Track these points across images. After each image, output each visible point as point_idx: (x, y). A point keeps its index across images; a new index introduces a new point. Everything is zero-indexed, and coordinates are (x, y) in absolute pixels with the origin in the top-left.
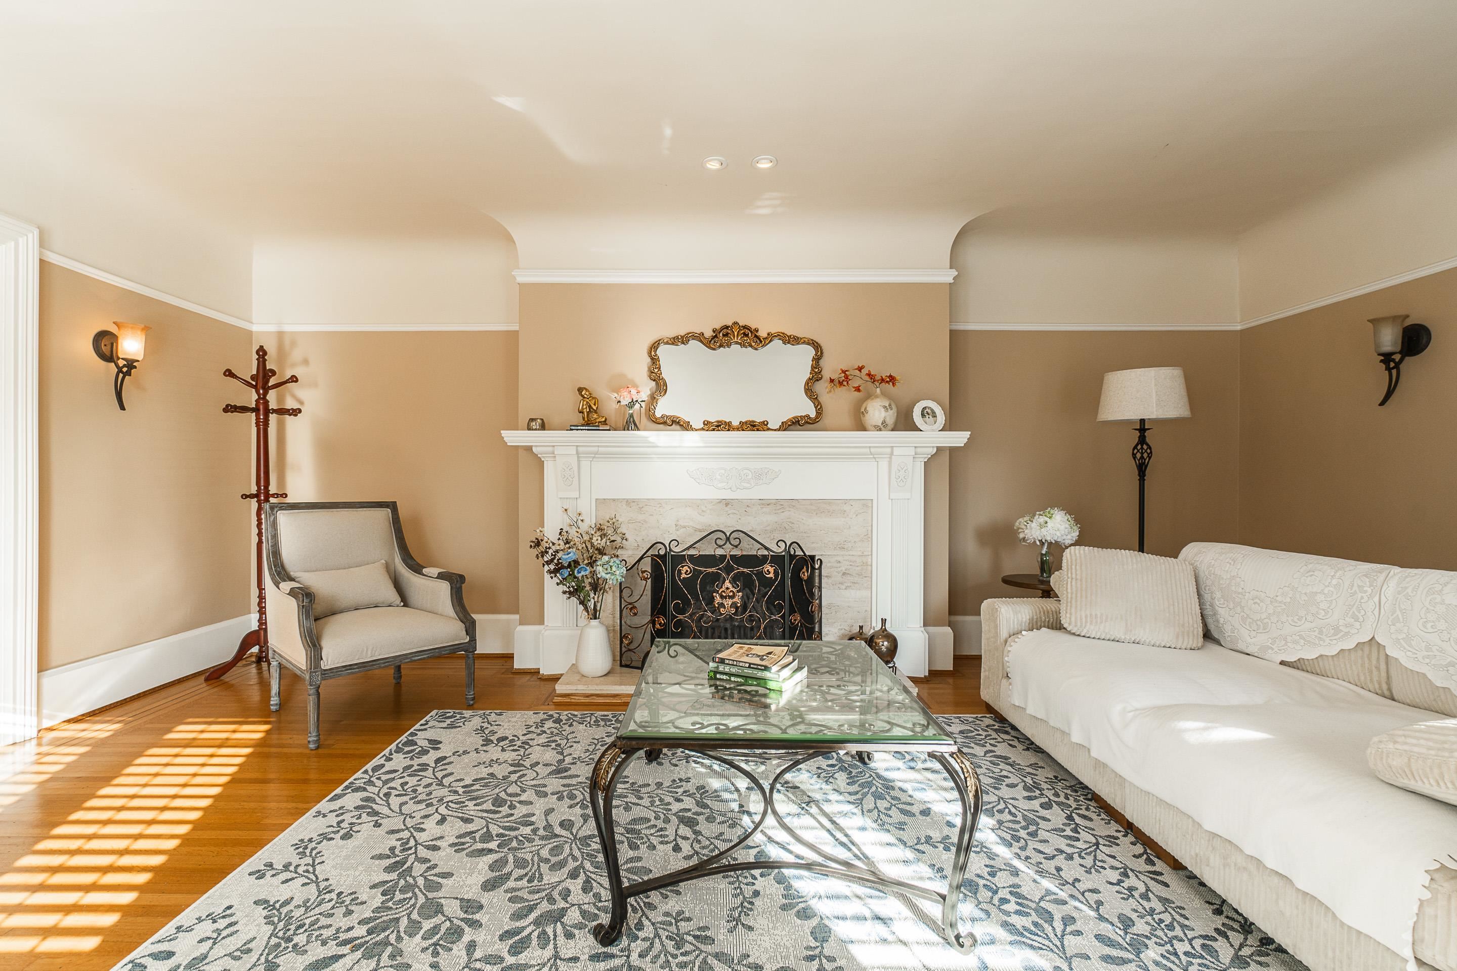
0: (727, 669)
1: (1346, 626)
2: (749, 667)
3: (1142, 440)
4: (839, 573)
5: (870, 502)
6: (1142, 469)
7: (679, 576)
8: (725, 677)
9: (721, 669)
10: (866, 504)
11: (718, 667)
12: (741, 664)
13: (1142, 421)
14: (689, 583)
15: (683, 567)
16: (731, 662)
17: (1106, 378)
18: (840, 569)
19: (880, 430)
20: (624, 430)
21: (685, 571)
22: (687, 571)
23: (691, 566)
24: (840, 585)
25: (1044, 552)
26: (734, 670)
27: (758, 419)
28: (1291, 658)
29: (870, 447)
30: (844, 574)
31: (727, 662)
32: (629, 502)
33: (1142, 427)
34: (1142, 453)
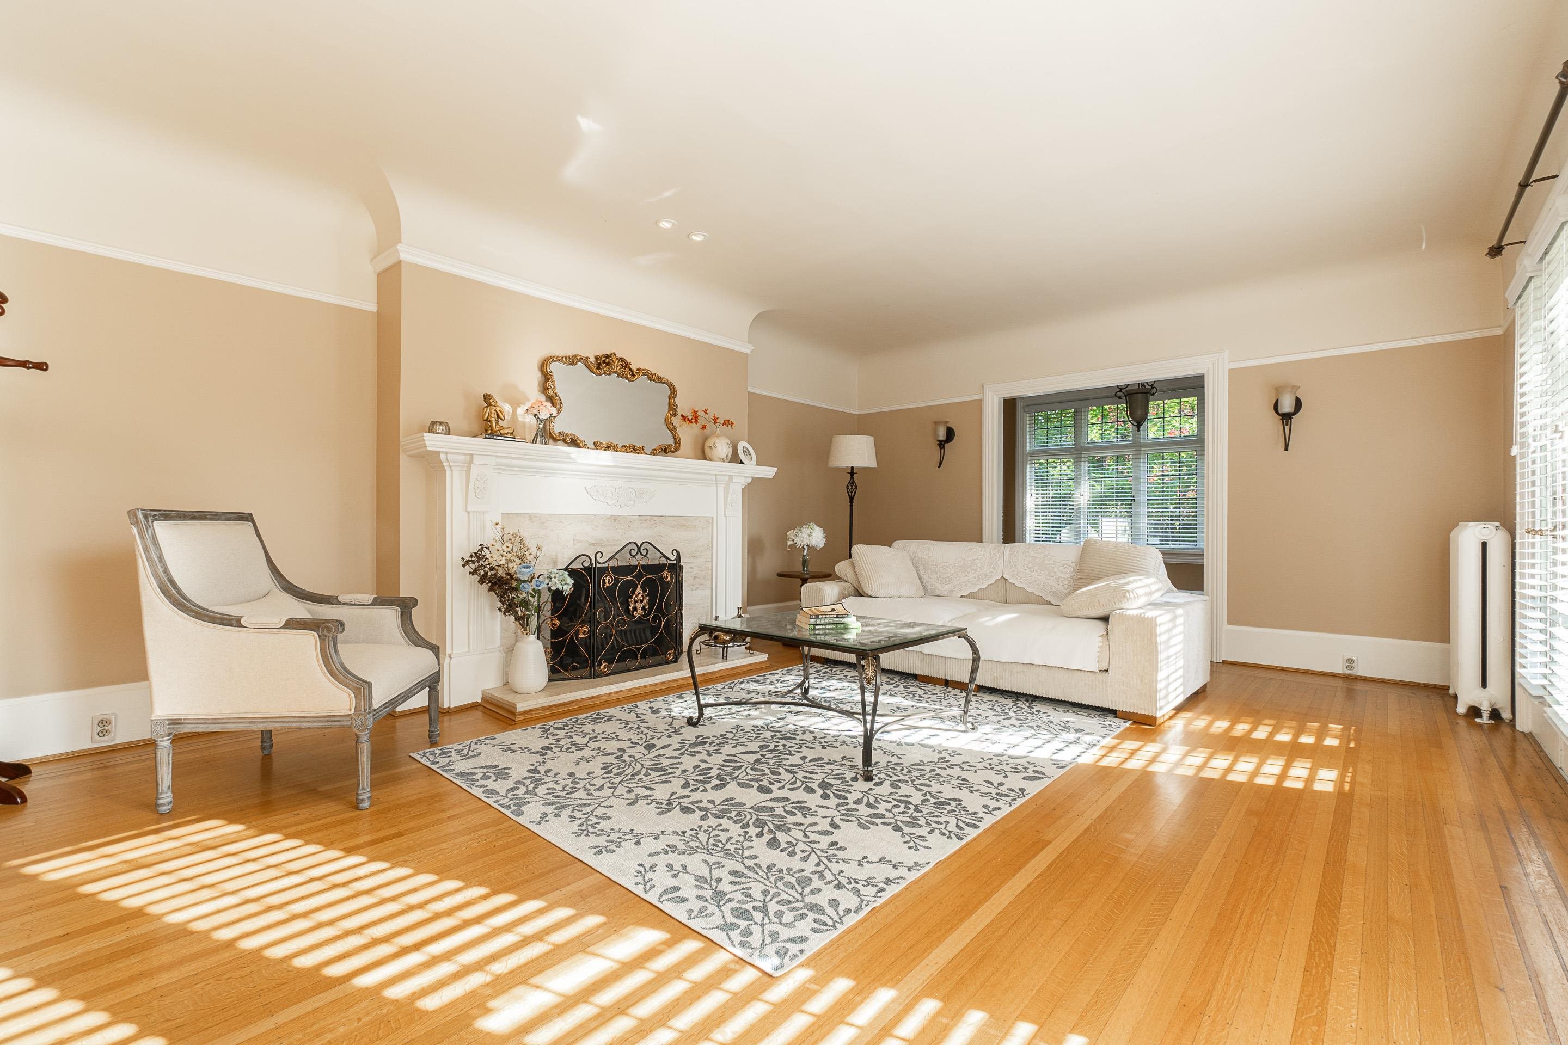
0: (823, 621)
1: (990, 573)
2: (837, 617)
3: (852, 482)
4: (691, 577)
5: (711, 519)
6: (851, 499)
7: (603, 586)
8: (821, 627)
9: (819, 621)
10: (709, 521)
11: (816, 621)
12: (831, 616)
13: (852, 468)
14: (611, 590)
15: (606, 577)
16: (824, 616)
17: (833, 440)
18: (692, 574)
19: (724, 462)
20: (533, 443)
21: (608, 580)
22: (609, 580)
23: (612, 575)
24: (692, 587)
25: (805, 554)
26: (827, 621)
27: (638, 445)
28: (966, 594)
29: (716, 475)
30: (695, 578)
31: (821, 616)
32: (532, 517)
33: (852, 472)
34: (852, 488)
